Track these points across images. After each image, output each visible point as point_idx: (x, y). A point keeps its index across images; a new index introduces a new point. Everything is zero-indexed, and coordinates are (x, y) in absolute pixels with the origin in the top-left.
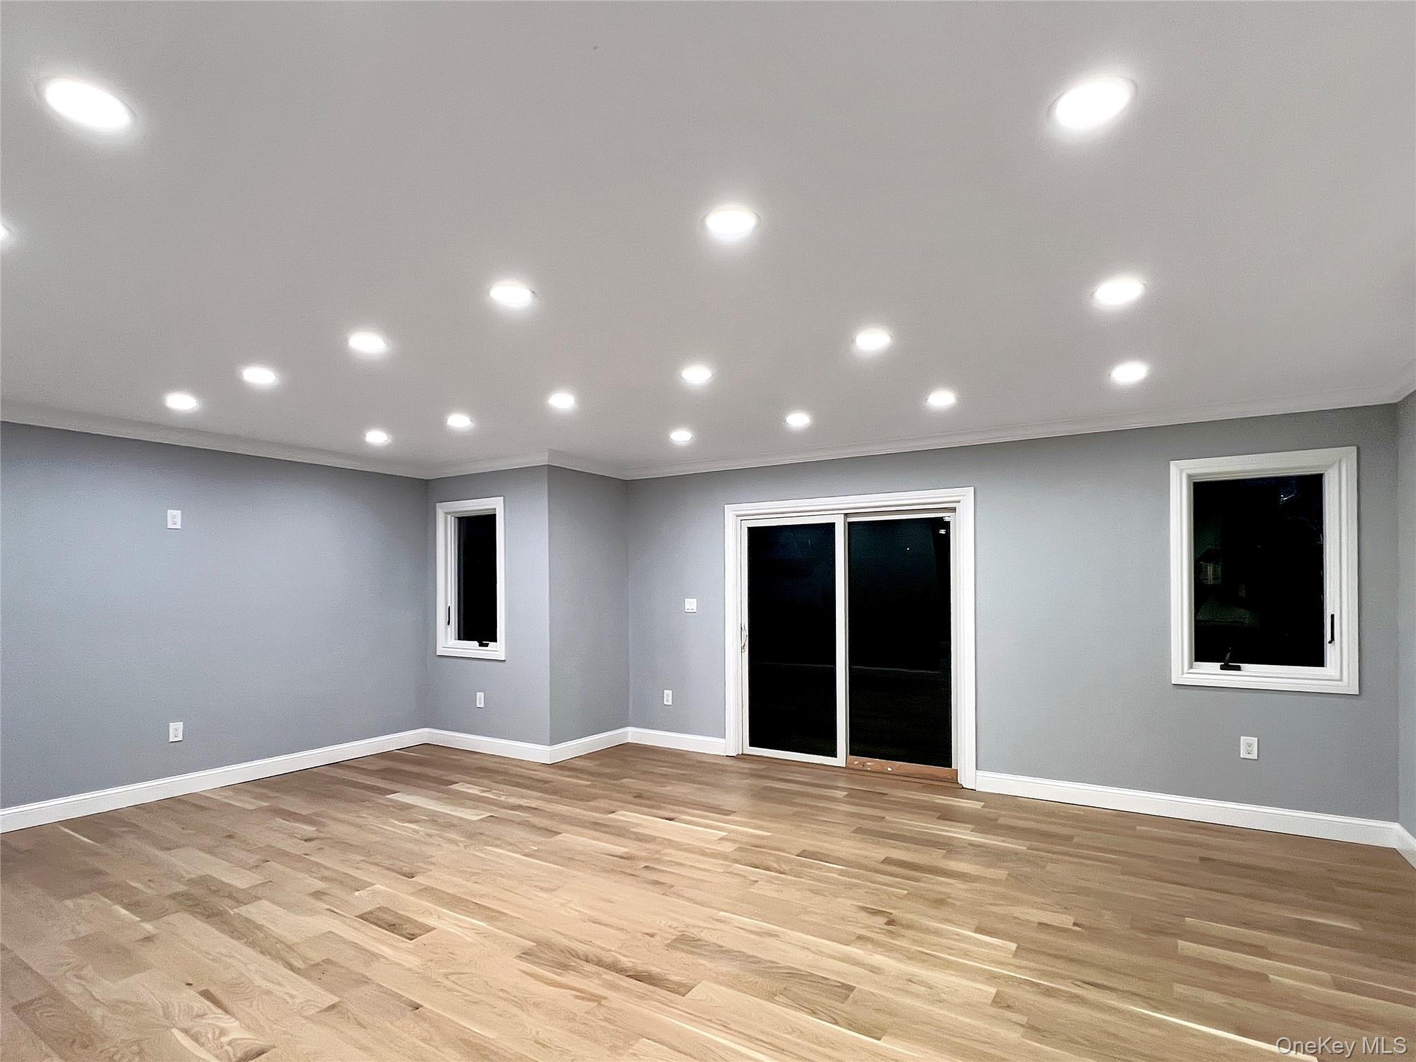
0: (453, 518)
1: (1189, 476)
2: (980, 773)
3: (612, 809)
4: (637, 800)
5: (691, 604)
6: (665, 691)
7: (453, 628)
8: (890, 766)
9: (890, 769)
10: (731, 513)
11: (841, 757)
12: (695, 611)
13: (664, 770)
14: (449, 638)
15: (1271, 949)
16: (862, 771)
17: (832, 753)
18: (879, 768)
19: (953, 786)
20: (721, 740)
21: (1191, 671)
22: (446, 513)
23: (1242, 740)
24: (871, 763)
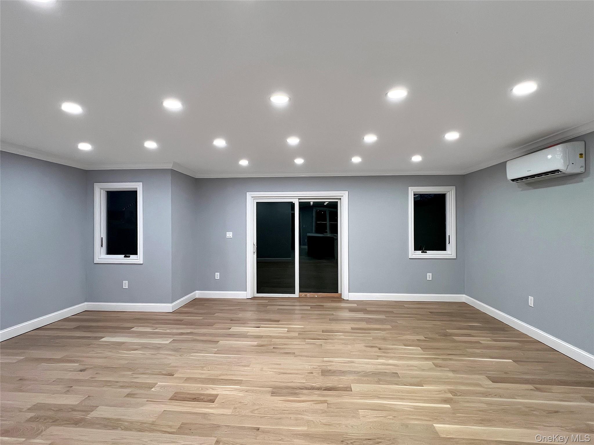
0: (104, 191)
1: (414, 192)
2: (350, 294)
3: (230, 327)
4: (232, 322)
5: (229, 235)
6: (216, 273)
7: (104, 249)
8: (316, 295)
9: (316, 296)
10: (249, 195)
11: (297, 294)
12: (232, 237)
13: (228, 308)
14: (102, 254)
15: (473, 334)
16: (306, 297)
17: (294, 293)
18: (312, 296)
19: (340, 299)
20: (245, 292)
21: (415, 254)
22: (101, 189)
23: (428, 275)
24: (309, 295)
